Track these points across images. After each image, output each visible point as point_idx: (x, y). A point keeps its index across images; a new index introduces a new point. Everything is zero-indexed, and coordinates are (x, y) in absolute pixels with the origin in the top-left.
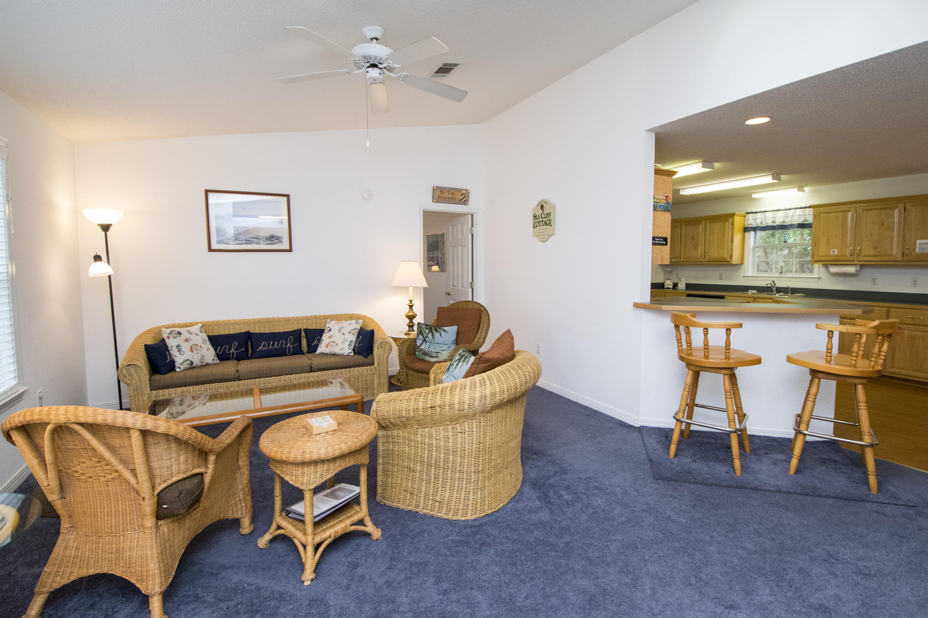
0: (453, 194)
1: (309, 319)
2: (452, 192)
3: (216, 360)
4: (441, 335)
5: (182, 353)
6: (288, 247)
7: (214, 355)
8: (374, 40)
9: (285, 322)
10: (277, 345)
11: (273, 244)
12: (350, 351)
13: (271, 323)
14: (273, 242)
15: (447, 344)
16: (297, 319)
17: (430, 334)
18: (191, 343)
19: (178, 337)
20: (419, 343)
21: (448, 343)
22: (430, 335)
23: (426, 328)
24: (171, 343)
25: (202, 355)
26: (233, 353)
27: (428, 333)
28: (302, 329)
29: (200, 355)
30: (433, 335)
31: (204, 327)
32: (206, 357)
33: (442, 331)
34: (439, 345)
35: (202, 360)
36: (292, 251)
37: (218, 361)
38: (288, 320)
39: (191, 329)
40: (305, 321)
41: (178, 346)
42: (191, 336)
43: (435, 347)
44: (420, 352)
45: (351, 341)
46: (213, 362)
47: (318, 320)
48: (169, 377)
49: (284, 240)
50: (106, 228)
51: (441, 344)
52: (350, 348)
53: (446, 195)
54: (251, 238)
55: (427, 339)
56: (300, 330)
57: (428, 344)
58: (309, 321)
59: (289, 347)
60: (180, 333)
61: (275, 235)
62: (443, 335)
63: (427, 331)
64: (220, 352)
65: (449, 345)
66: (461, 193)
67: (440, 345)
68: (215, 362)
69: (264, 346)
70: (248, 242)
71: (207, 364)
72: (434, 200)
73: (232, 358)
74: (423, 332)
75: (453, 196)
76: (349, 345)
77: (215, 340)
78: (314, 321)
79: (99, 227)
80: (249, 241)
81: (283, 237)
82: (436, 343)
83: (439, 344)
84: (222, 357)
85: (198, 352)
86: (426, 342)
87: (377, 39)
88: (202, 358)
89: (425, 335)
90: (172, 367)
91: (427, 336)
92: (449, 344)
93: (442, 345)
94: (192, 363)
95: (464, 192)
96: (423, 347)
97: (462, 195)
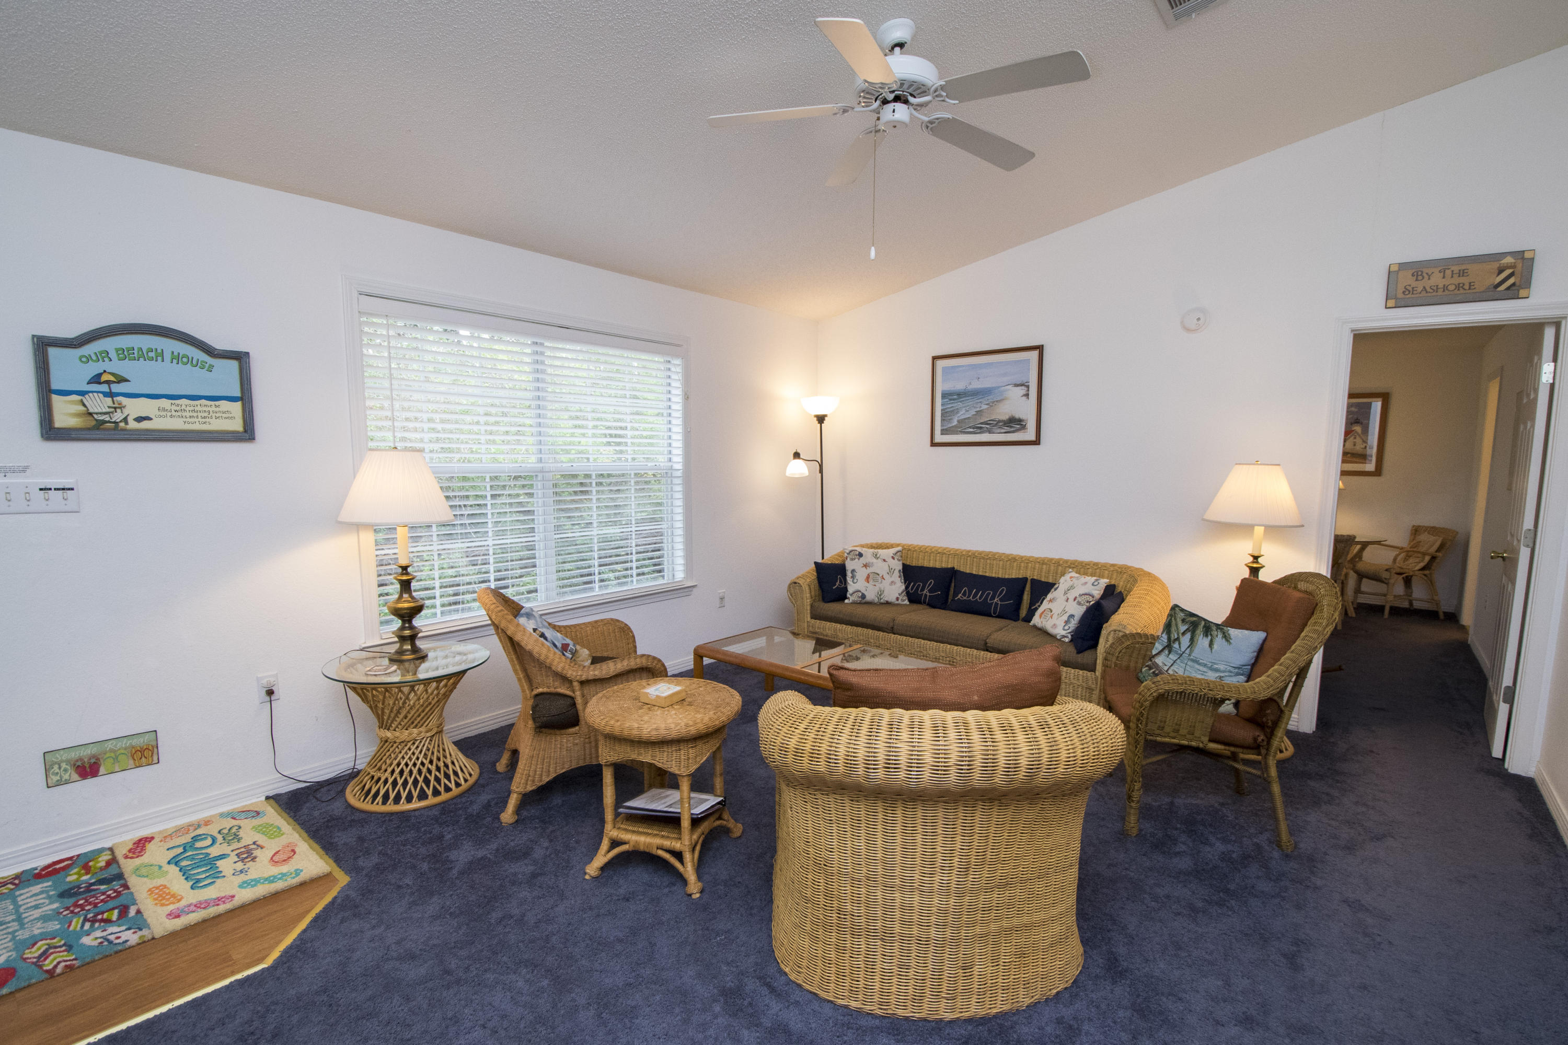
0: (1462, 273)
1: (1046, 564)
2: (1456, 269)
3: (903, 601)
4: (1211, 644)
5: (855, 581)
6: (1033, 438)
7: (900, 591)
8: (897, 49)
9: (1008, 563)
10: (980, 598)
11: (1013, 432)
12: (1064, 633)
13: (988, 561)
14: (1012, 429)
15: (1217, 670)
16: (1027, 561)
17: (1188, 636)
18: (869, 570)
19: (857, 560)
20: (1158, 647)
21: (1222, 667)
22: (1185, 640)
23: (1183, 621)
24: (850, 566)
25: (880, 588)
26: (926, 595)
27: (1184, 634)
28: (1029, 579)
29: (877, 589)
30: (1192, 640)
31: (905, 552)
32: (886, 593)
33: (1220, 635)
34: (1197, 666)
35: (880, 595)
36: (1039, 444)
37: (907, 602)
38: (1013, 559)
39: (881, 552)
40: (1037, 565)
41: (853, 571)
42: (874, 560)
43: (1188, 668)
44: (1150, 668)
45: (1072, 616)
46: (897, 602)
47: (1060, 568)
48: (834, 608)
49: (1028, 426)
50: (821, 419)
51: (1205, 665)
52: (1066, 628)
53: (1437, 279)
54: (982, 423)
55: (1176, 645)
56: (1025, 579)
57: (1173, 657)
58: (1044, 566)
59: (996, 604)
60: (860, 555)
61: (1017, 416)
62: (1215, 646)
63: (1183, 628)
64: (912, 589)
65: (1222, 675)
66: (1496, 265)
67: (1201, 668)
68: (900, 602)
69: (964, 594)
70: (979, 429)
71: (887, 603)
72: (1391, 303)
73: (925, 602)
74: (1173, 629)
75: (1465, 280)
76: (1067, 622)
77: (910, 573)
78: (1052, 568)
79: (815, 419)
80: (981, 428)
81: (1027, 420)
82: (1193, 661)
83: (1200, 664)
84: (914, 598)
85: (876, 583)
86: (1170, 652)
87: (901, 45)
88: (881, 593)
89: (1174, 635)
90: (841, 595)
91: (1178, 639)
92: (1224, 672)
93: (1205, 669)
94: (863, 596)
95: (1509, 260)
96: (1159, 660)
97: (1500, 271)
